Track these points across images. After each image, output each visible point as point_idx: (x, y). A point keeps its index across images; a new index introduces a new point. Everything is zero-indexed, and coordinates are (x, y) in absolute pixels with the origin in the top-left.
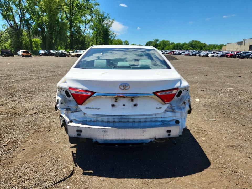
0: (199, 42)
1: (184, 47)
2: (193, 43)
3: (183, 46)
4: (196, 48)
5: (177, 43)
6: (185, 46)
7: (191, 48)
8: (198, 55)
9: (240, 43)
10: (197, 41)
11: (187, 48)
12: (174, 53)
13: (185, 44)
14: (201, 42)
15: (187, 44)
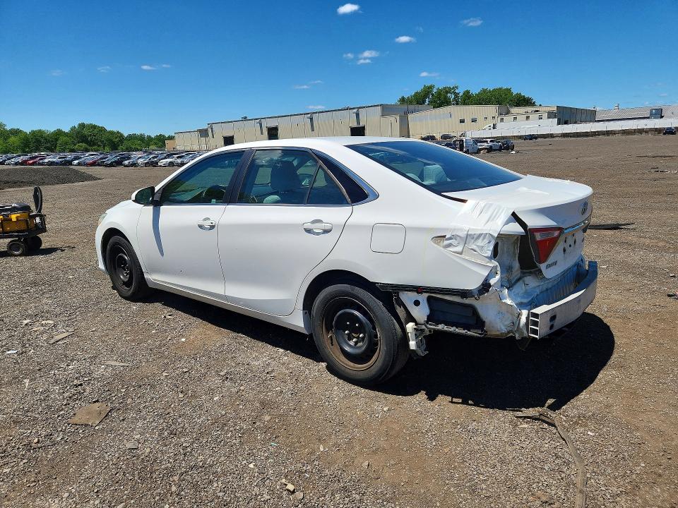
0: (102, 130)
1: (59, 142)
2: (86, 132)
3: (57, 140)
4: (99, 146)
5: (33, 133)
6: (62, 139)
7: (84, 145)
8: (126, 162)
9: (203, 133)
10: (94, 127)
11: (72, 147)
12: (46, 161)
13: (59, 133)
14: (108, 129)
15: (66, 134)
